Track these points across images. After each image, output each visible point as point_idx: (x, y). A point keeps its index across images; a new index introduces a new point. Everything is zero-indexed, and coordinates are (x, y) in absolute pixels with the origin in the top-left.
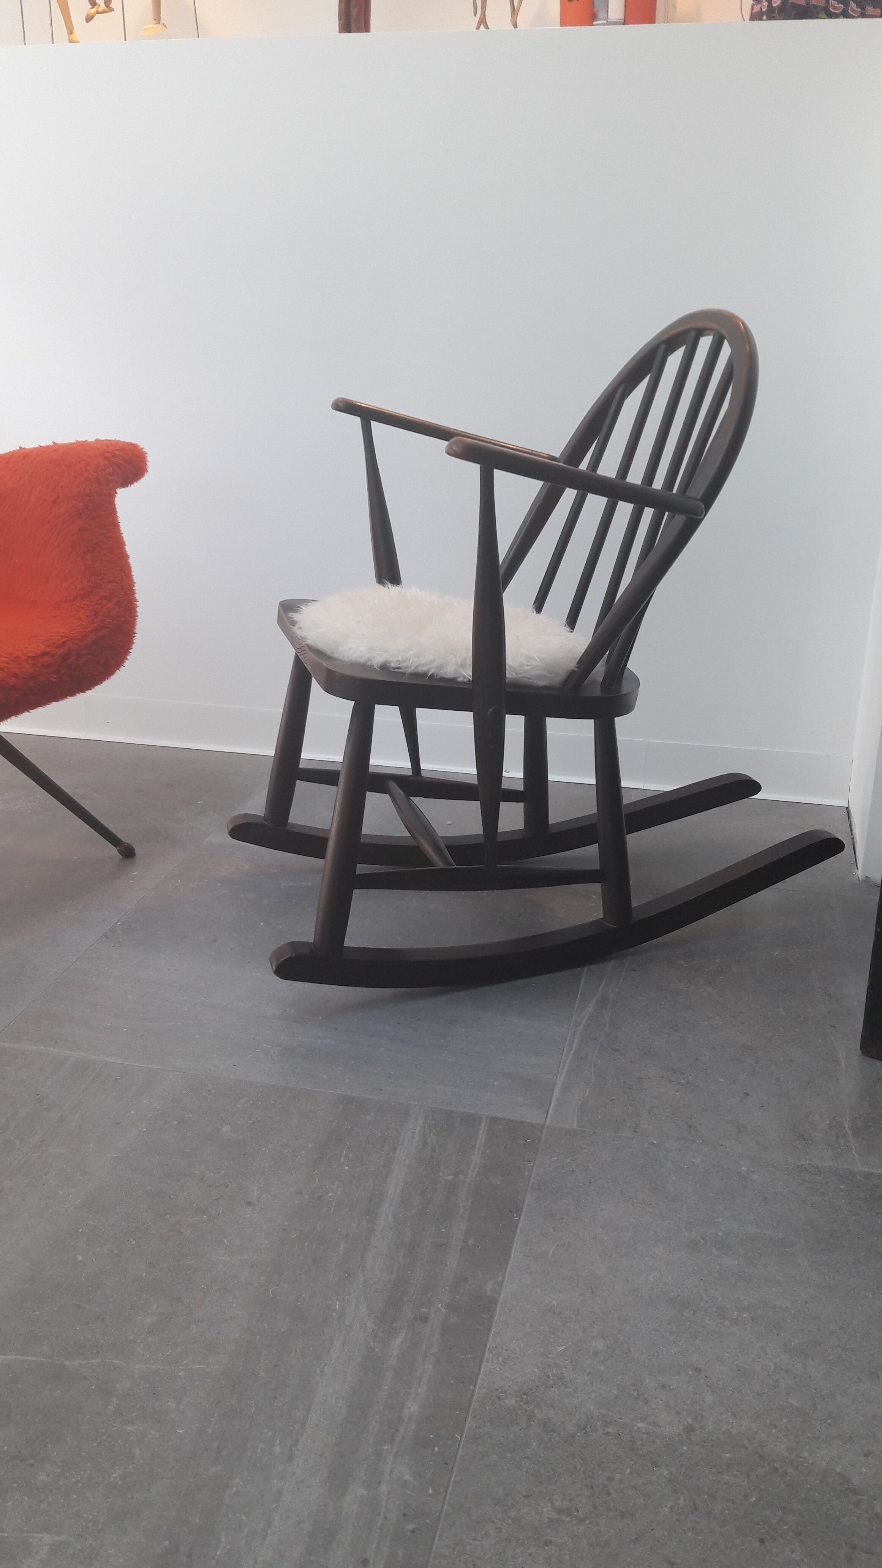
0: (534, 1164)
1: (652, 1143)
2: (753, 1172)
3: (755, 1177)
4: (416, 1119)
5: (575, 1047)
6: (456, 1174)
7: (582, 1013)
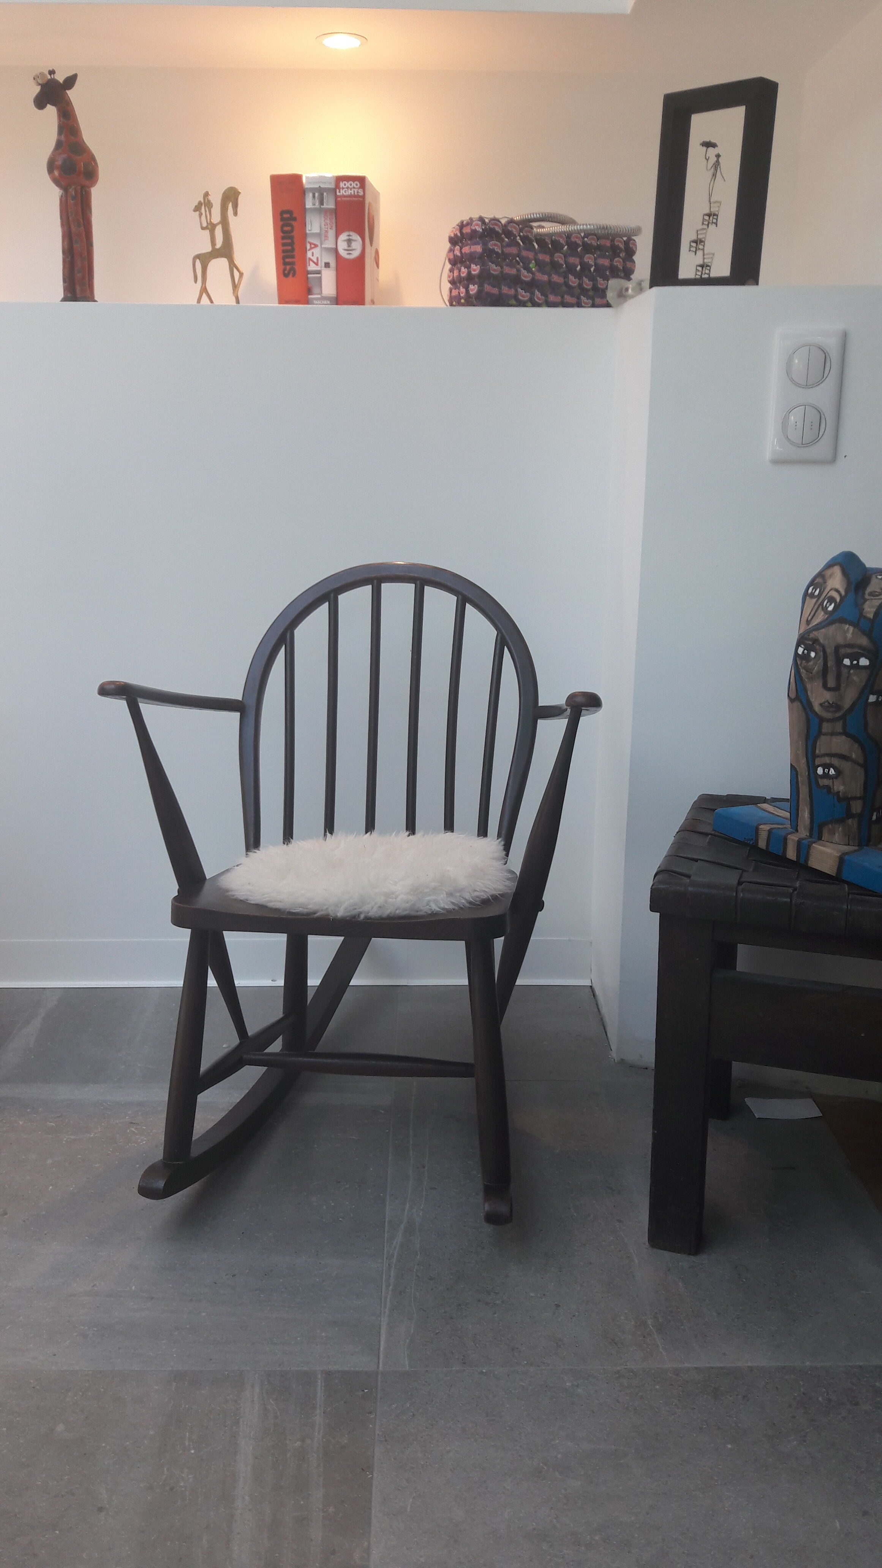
0: (376, 1415)
1: (482, 1373)
2: (577, 1386)
3: (579, 1390)
4: (253, 1386)
5: (392, 1281)
6: (303, 1441)
7: (392, 1243)
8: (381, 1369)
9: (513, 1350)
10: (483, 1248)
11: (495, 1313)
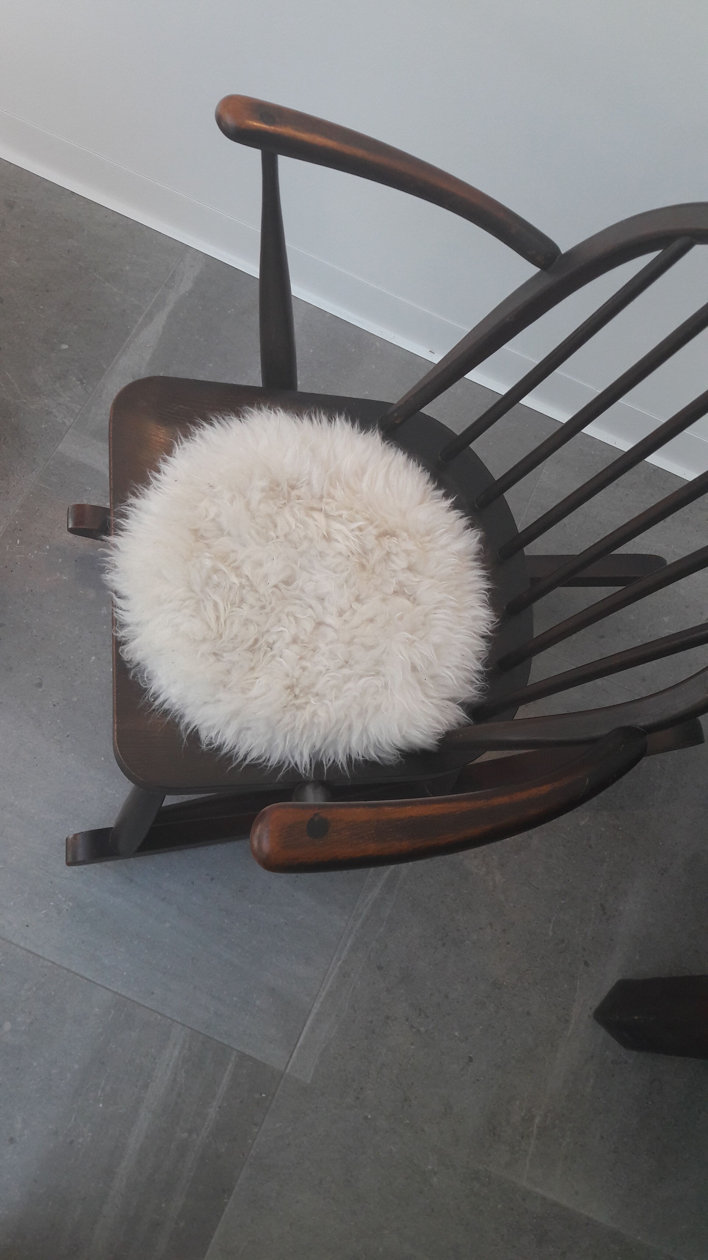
0: (259, 1129)
2: (436, 1173)
4: (175, 1044)
5: (344, 954)
6: (191, 1132)
7: (367, 896)
8: (287, 1071)
9: (406, 1100)
10: (444, 945)
11: (412, 1044)
